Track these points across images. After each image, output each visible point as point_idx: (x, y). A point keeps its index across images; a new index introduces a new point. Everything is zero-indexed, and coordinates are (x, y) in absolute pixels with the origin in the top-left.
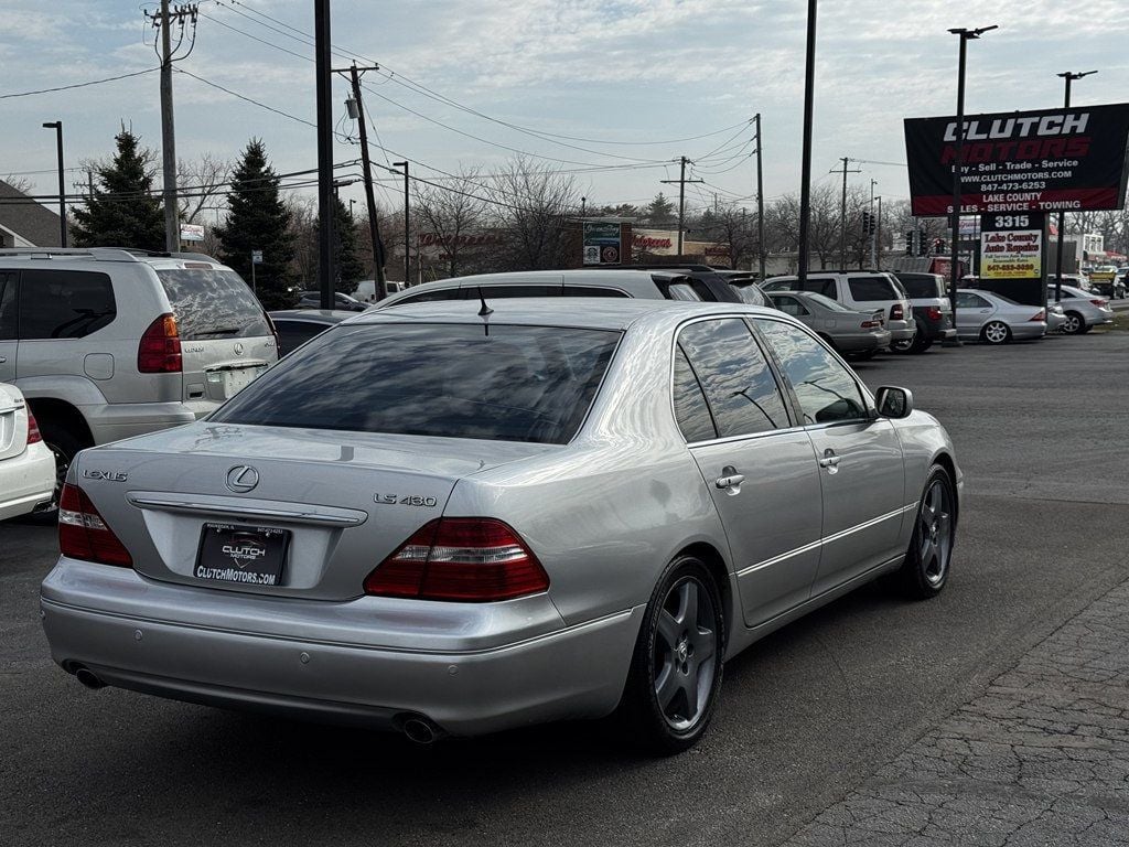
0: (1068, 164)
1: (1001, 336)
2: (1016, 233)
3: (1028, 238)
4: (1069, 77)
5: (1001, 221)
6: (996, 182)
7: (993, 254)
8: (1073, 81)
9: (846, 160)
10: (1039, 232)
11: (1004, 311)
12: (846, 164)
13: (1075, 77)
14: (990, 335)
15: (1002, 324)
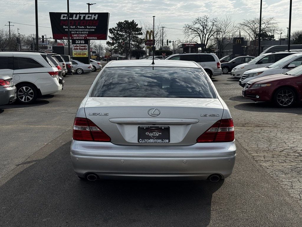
0: (93, 27)
1: (81, 72)
2: (81, 45)
3: (84, 46)
4: (89, 4)
5: (77, 42)
6: (75, 31)
7: (76, 50)
8: (90, 6)
9: (9, 22)
10: (87, 45)
11: (81, 65)
12: (9, 23)
13: (90, 5)
14: (78, 72)
15: (81, 69)
